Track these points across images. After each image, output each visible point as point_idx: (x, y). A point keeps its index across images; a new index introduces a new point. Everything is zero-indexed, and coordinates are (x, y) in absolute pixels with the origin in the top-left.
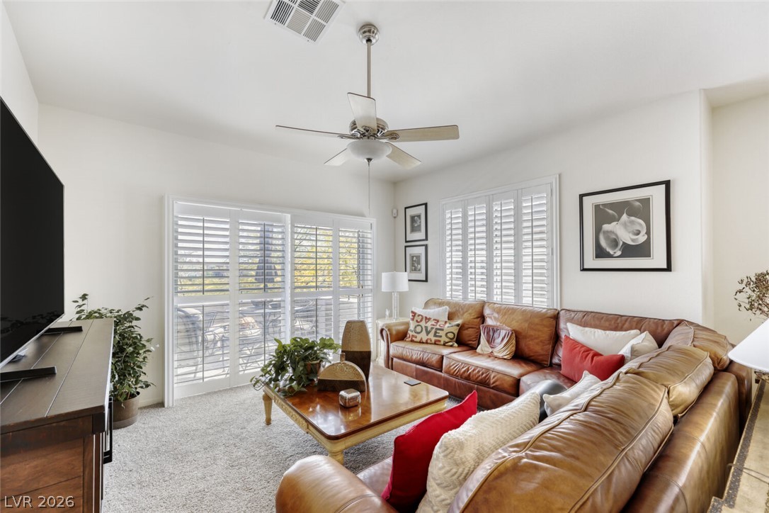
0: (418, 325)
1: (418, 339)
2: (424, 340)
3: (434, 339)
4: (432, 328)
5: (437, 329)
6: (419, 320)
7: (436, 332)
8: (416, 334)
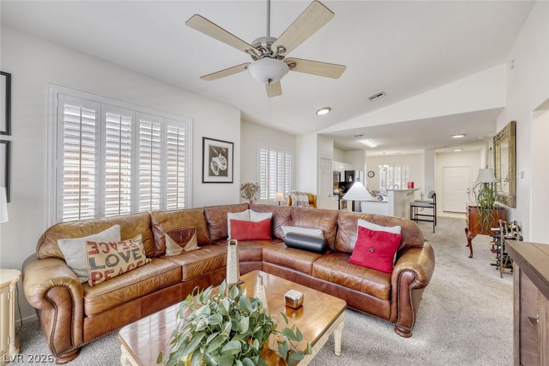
0: (110, 256)
1: (116, 273)
2: (125, 270)
3: (135, 263)
4: (128, 252)
5: (133, 251)
6: (105, 250)
7: (135, 255)
8: (111, 268)
